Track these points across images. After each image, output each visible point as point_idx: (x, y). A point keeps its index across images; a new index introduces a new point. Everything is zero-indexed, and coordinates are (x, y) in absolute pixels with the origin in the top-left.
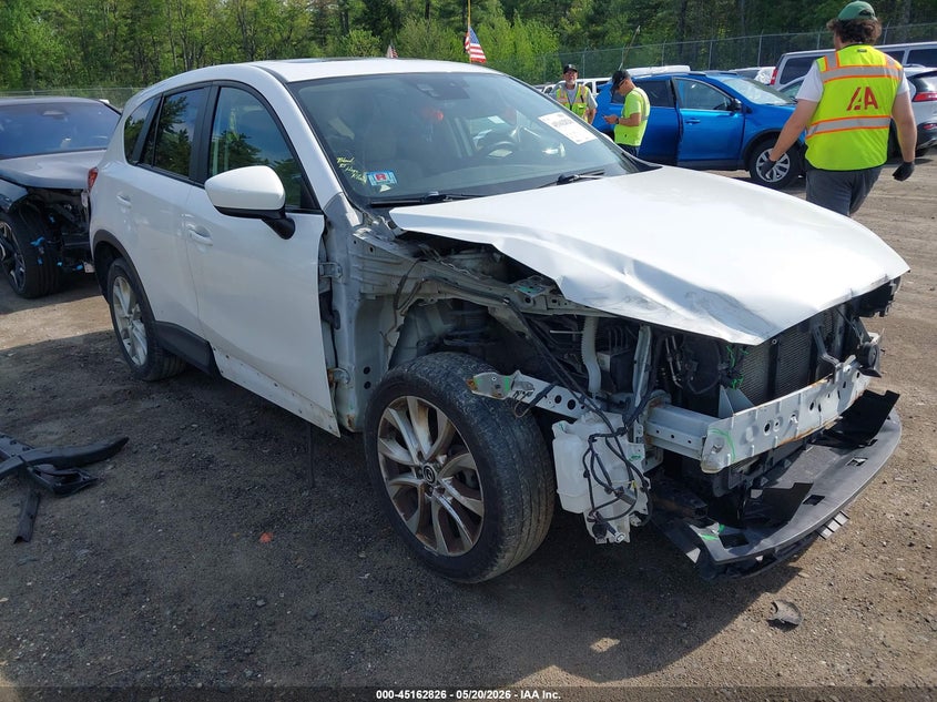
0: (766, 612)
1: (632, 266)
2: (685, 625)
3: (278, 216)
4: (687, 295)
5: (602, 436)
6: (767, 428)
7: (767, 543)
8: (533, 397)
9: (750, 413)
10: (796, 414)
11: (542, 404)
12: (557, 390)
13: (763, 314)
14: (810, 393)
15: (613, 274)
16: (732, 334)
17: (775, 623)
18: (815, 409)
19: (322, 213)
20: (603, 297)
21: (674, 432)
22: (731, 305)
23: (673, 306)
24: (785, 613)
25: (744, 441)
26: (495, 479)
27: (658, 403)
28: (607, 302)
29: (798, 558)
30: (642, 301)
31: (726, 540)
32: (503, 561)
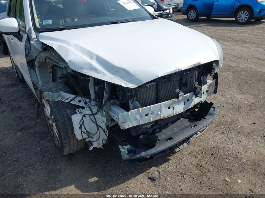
0: (150, 174)
1: (95, 57)
2: (121, 176)
3: (17, 34)
4: (112, 69)
5: (88, 115)
6: (146, 115)
7: (143, 154)
8: (69, 100)
9: (137, 110)
10: (160, 111)
11: (73, 102)
12: (79, 98)
13: (137, 77)
14: (166, 104)
15: (88, 59)
16: (124, 83)
17: (150, 178)
18: (171, 109)
19: (27, 34)
20: (82, 68)
21: (114, 115)
22: (127, 73)
23: (106, 72)
24: (156, 175)
25: (136, 119)
26: (58, 126)
27: (113, 104)
28: (84, 70)
29: (172, 155)
30: (96, 70)
31: (129, 151)
32: (66, 151)
